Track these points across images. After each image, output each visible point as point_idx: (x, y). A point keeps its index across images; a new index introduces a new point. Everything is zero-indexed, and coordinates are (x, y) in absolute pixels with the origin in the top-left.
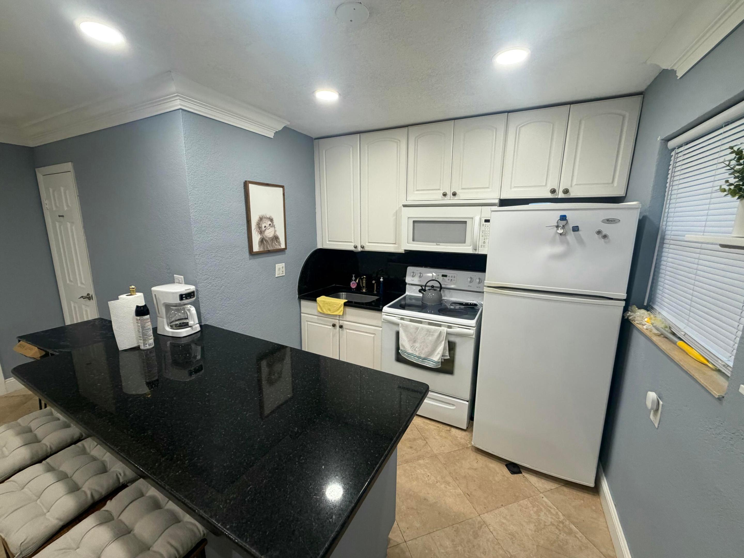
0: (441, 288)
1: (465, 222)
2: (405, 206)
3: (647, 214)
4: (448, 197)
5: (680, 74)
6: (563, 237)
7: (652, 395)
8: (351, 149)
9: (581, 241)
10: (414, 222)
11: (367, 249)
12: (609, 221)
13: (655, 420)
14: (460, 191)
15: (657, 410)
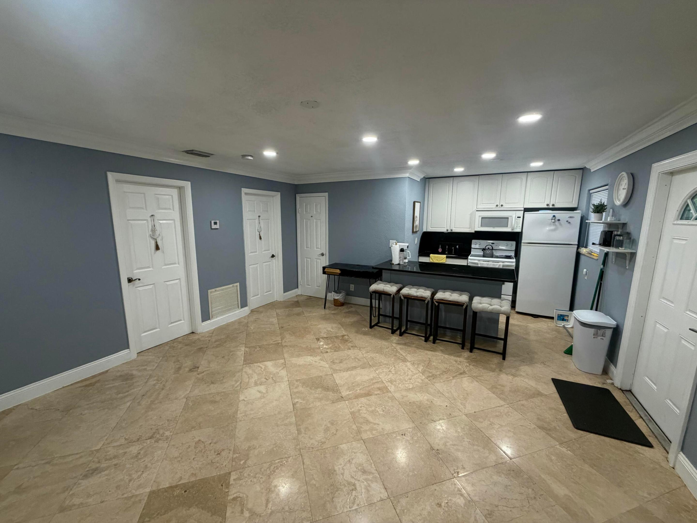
0: (493, 249)
1: (508, 218)
2: (477, 211)
3: (584, 215)
4: (498, 207)
5: (592, 171)
6: (554, 223)
7: (585, 270)
8: (448, 184)
9: (560, 224)
10: (482, 218)
11: (453, 231)
12: (571, 217)
13: (586, 278)
14: (505, 204)
15: (586, 274)
